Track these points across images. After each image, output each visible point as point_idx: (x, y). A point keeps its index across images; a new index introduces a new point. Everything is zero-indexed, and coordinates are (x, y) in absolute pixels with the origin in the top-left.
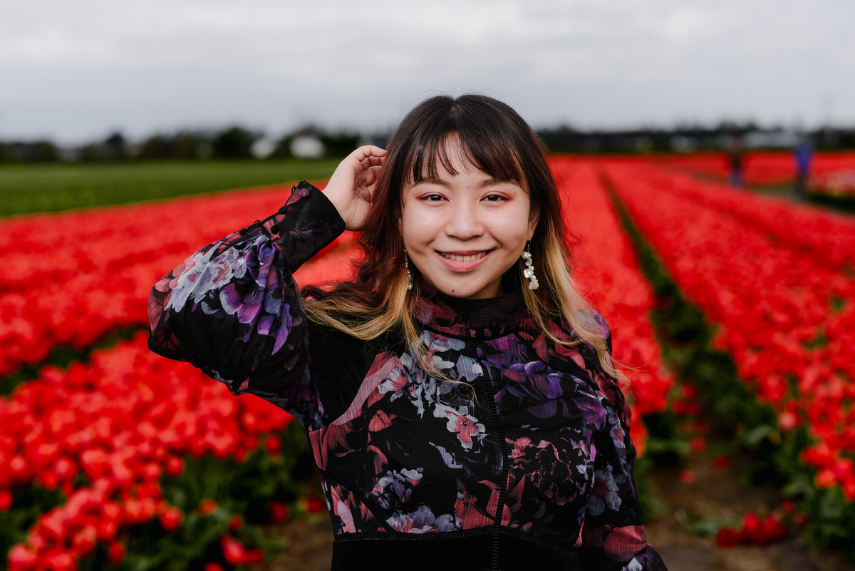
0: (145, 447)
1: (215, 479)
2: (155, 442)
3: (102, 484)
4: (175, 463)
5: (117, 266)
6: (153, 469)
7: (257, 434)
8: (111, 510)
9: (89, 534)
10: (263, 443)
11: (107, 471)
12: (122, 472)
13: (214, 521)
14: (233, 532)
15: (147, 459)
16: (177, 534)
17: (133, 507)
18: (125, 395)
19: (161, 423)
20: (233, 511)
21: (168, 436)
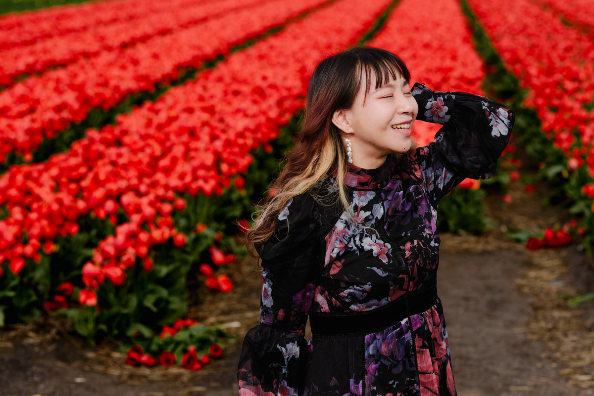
0: (161, 192)
1: (205, 210)
2: (167, 187)
3: (136, 218)
4: (180, 202)
5: (124, 46)
6: (167, 208)
7: (229, 176)
8: (143, 237)
9: (131, 253)
10: (233, 182)
11: (138, 209)
12: (148, 211)
13: (206, 237)
14: (217, 244)
15: (161, 199)
16: (183, 248)
17: (156, 234)
18: (142, 150)
19: (167, 171)
20: (217, 230)
21: (174, 181)
